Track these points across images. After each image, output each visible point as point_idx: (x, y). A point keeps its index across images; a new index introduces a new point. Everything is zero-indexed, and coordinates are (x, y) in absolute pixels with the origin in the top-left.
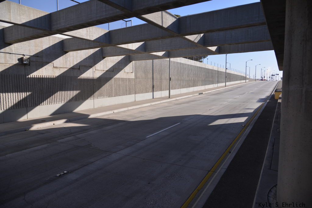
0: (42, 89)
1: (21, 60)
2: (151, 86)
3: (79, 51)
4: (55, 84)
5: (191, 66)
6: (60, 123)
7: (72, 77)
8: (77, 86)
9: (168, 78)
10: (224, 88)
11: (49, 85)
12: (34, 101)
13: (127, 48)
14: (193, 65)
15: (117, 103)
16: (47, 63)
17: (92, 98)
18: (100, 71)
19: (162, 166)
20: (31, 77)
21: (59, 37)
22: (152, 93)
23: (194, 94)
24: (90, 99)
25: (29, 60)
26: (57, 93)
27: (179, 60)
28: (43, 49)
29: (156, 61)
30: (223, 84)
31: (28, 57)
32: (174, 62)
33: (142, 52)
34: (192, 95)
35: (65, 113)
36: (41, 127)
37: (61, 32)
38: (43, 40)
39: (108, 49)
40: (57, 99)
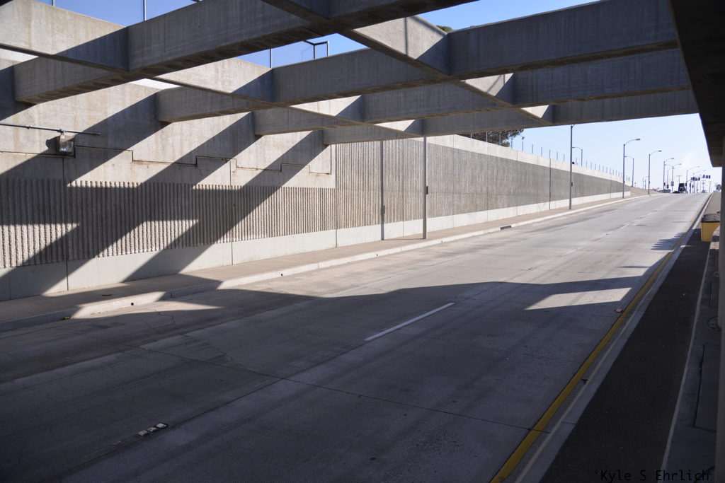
0: (104, 216)
1: (54, 143)
2: (378, 208)
3: (196, 121)
4: (136, 202)
5: (480, 155)
6: (147, 302)
7: (177, 185)
8: (191, 208)
9: (420, 187)
10: (565, 214)
11: (122, 205)
12: (83, 246)
13: (316, 111)
14: (486, 153)
15: (289, 252)
16: (118, 151)
17: (227, 238)
18: (249, 171)
19: (405, 415)
20: (79, 185)
21: (148, 86)
22: (380, 225)
23: (487, 229)
24: (222, 241)
25: (72, 143)
26: (141, 226)
27: (448, 141)
28: (109, 116)
29: (390, 144)
30: (565, 203)
31: (72, 135)
32: (436, 147)
33: (355, 122)
34: (482, 232)
35: (159, 276)
36: (102, 311)
37: (152, 73)
38: (108, 94)
39: (269, 114)
40: (141, 241)
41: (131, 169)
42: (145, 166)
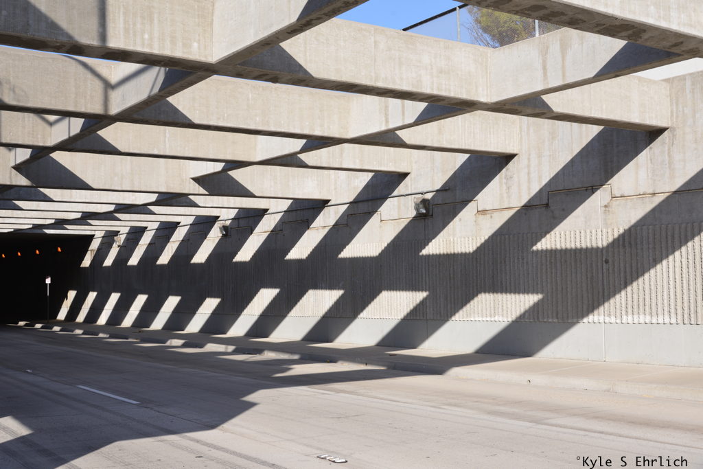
16: (464, 203)
24: (591, 320)
31: (431, 195)
41: (475, 221)
42: (488, 216)
